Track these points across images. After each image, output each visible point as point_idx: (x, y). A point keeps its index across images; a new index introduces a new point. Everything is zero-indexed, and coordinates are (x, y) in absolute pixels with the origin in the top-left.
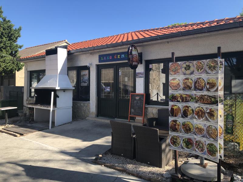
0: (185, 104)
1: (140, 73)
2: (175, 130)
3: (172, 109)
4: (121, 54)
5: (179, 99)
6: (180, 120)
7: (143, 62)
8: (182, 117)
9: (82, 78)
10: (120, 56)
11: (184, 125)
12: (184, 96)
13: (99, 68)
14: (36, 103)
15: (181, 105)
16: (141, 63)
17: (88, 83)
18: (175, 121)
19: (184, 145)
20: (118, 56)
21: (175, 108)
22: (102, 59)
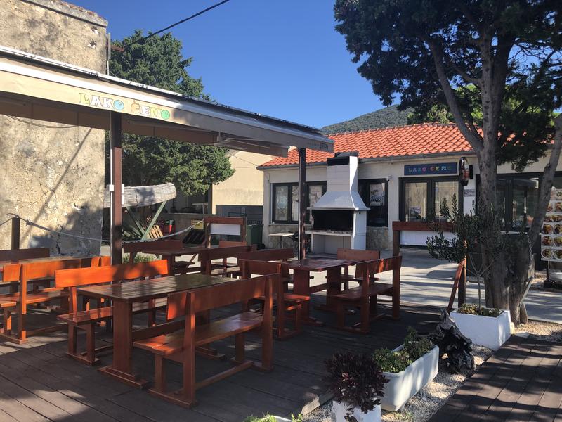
0: (556, 223)
1: (471, 191)
2: (546, 244)
3: (545, 227)
4: (441, 165)
5: (551, 219)
6: (552, 236)
7: (474, 177)
8: (554, 233)
9: (371, 195)
10: (440, 168)
11: (555, 240)
12: (556, 217)
13: (403, 183)
14: (316, 228)
15: (553, 224)
16: (472, 178)
17: (383, 201)
18: (547, 237)
19: (555, 256)
20: (437, 168)
21: (547, 226)
22: (410, 171)
